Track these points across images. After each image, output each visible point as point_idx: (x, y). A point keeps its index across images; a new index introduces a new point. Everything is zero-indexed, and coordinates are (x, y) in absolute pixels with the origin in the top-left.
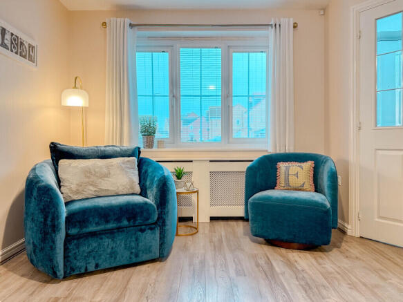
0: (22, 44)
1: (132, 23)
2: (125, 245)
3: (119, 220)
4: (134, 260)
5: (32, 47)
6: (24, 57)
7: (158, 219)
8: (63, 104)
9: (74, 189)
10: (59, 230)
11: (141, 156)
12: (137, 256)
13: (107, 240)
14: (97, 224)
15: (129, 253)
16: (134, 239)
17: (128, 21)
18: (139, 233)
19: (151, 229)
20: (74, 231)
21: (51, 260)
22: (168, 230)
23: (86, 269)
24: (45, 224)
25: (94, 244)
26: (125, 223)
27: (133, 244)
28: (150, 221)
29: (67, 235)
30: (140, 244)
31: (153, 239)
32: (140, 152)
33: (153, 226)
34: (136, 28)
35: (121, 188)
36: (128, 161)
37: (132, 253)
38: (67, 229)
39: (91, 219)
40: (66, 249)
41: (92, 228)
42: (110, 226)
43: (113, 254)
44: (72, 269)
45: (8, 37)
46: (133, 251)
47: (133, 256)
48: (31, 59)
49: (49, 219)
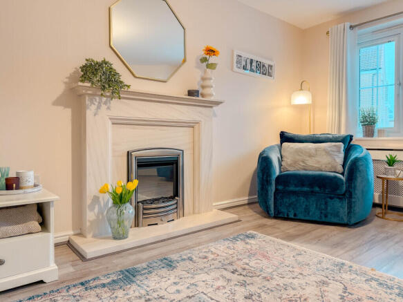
0: (264, 66)
1: (353, 24)
2: (317, 205)
3: (311, 185)
4: (324, 219)
5: (270, 66)
6: (265, 74)
7: (346, 191)
8: (292, 103)
9: (289, 163)
10: (271, 184)
11: (352, 143)
12: (326, 216)
13: (302, 198)
14: (296, 186)
15: (319, 212)
16: (324, 203)
17: (348, 25)
18: (329, 199)
19: (340, 198)
20: (280, 187)
21: (266, 203)
22: (354, 202)
23: (288, 215)
24: (263, 178)
25: (293, 199)
26: (317, 189)
27: (323, 207)
28: (338, 191)
29: (276, 189)
30: (329, 208)
31: (341, 207)
32: (351, 139)
33: (341, 196)
34: (357, 28)
35: (324, 166)
36: (335, 146)
37: (321, 213)
38: (276, 185)
39: (292, 182)
40: (275, 198)
41: (292, 188)
42: (305, 189)
43: (307, 210)
44: (279, 213)
45: (254, 64)
46: (323, 211)
47: (323, 216)
48: (270, 75)
49: (265, 176)
